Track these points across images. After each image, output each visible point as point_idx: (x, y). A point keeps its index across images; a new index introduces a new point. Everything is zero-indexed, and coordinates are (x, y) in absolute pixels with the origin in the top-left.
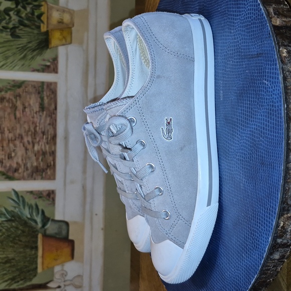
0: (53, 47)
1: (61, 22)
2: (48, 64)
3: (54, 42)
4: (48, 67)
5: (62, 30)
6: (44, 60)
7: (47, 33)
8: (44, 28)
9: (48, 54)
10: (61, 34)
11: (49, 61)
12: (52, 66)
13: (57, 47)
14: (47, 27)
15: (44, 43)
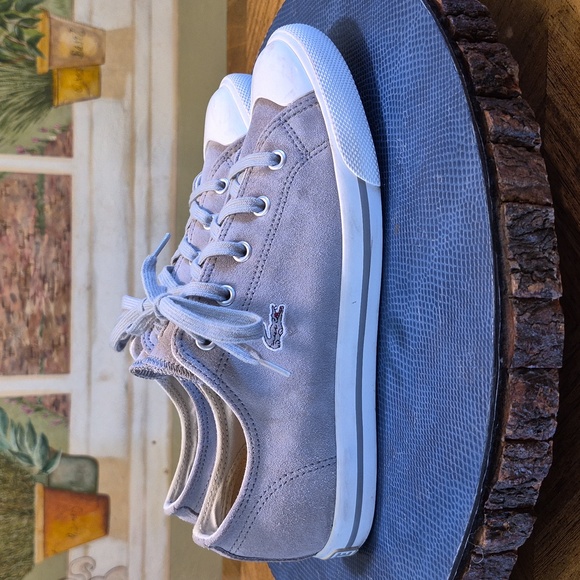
0: (63, 104)
1: (77, 53)
2: (53, 138)
3: (65, 93)
4: (53, 143)
5: (79, 70)
6: (44, 130)
7: (49, 76)
8: (42, 67)
9: (52, 119)
10: (79, 78)
11: (54, 132)
12: (60, 143)
13: (70, 103)
14: (50, 64)
15: (45, 96)
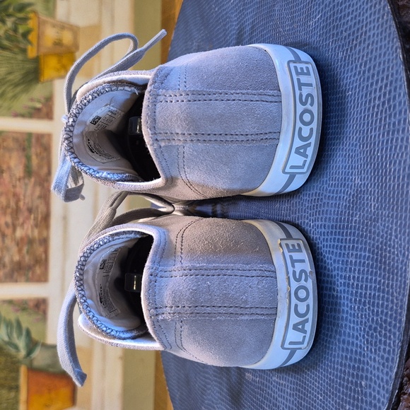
0: (47, 81)
1: (58, 43)
2: (39, 105)
3: (49, 71)
4: (38, 110)
5: (59, 56)
6: (32, 100)
7: (37, 60)
8: (32, 53)
9: (38, 91)
10: (59, 61)
11: (39, 101)
12: (45, 110)
13: (51, 80)
14: (38, 51)
15: (33, 74)
